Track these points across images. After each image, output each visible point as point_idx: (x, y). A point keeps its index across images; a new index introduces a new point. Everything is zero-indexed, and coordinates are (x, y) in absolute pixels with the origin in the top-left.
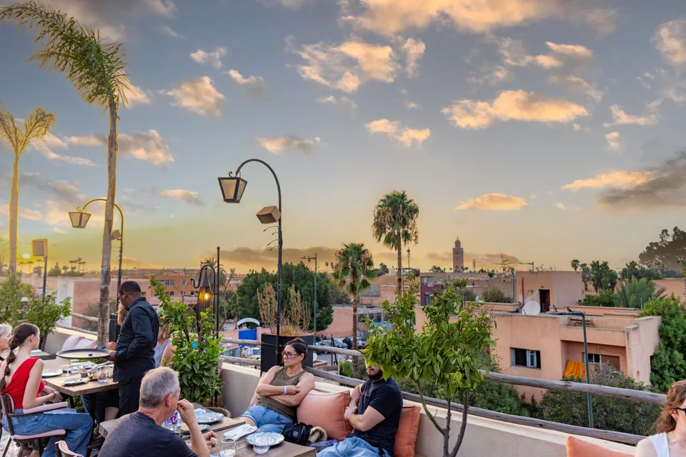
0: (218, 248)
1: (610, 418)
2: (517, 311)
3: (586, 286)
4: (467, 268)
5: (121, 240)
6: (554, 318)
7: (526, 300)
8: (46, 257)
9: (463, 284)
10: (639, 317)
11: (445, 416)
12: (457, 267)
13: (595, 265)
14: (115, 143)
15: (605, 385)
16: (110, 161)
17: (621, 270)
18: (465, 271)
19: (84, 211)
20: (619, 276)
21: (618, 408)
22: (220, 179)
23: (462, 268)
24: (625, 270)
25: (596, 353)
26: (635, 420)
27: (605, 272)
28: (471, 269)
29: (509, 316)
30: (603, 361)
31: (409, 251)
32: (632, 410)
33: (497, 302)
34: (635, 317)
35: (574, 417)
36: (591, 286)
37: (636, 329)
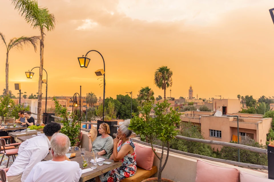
0: (81, 86)
1: (248, 158)
2: (213, 115)
3: (243, 105)
4: (194, 98)
5: (47, 83)
6: (227, 118)
7: (217, 111)
8: (20, 90)
9: (192, 104)
10: (263, 118)
11: (161, 152)
12: (190, 97)
13: (247, 97)
14: (43, 44)
15: (246, 145)
16: (41, 52)
17: (258, 99)
18: (194, 99)
19: (31, 72)
20: (257, 101)
21: (252, 154)
22: (78, 58)
23: (192, 97)
24: (260, 99)
25: (244, 132)
26: (258, 159)
27: (251, 100)
28: (196, 98)
29: (209, 117)
30: (247, 135)
31: (171, 90)
32: (257, 155)
33: (205, 111)
34: (261, 118)
35: (233, 157)
36: (245, 106)
37: (261, 123)
